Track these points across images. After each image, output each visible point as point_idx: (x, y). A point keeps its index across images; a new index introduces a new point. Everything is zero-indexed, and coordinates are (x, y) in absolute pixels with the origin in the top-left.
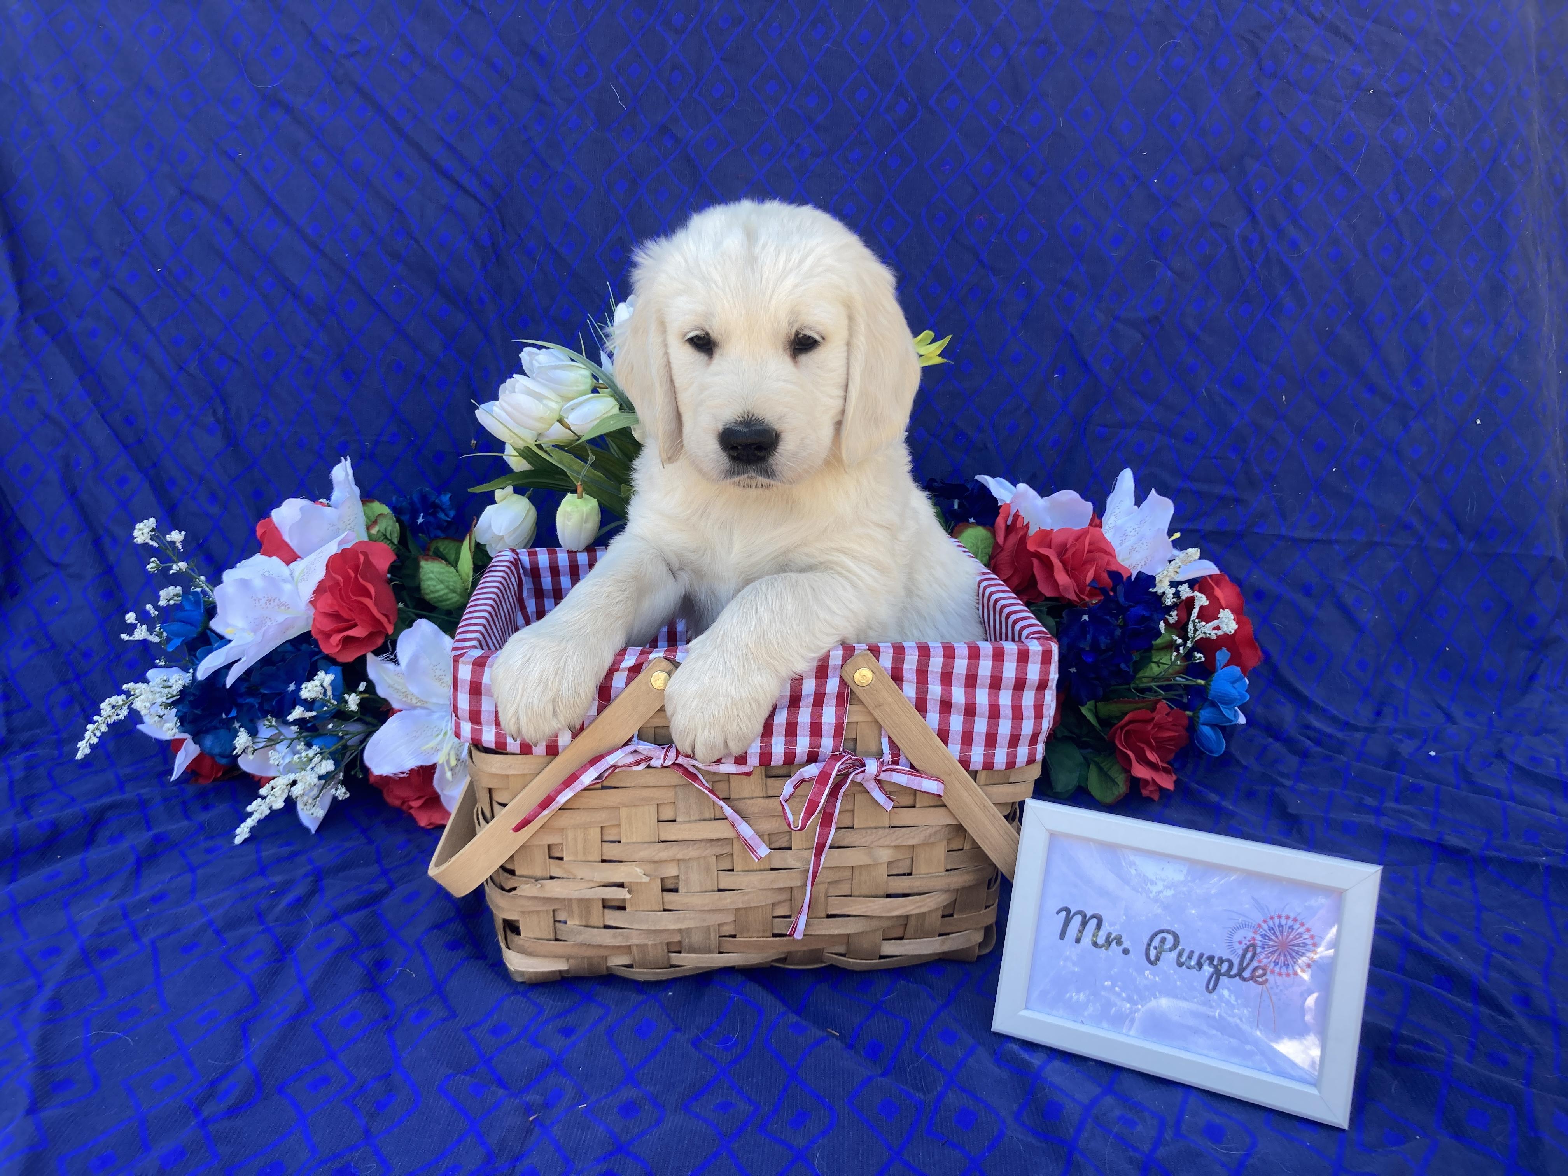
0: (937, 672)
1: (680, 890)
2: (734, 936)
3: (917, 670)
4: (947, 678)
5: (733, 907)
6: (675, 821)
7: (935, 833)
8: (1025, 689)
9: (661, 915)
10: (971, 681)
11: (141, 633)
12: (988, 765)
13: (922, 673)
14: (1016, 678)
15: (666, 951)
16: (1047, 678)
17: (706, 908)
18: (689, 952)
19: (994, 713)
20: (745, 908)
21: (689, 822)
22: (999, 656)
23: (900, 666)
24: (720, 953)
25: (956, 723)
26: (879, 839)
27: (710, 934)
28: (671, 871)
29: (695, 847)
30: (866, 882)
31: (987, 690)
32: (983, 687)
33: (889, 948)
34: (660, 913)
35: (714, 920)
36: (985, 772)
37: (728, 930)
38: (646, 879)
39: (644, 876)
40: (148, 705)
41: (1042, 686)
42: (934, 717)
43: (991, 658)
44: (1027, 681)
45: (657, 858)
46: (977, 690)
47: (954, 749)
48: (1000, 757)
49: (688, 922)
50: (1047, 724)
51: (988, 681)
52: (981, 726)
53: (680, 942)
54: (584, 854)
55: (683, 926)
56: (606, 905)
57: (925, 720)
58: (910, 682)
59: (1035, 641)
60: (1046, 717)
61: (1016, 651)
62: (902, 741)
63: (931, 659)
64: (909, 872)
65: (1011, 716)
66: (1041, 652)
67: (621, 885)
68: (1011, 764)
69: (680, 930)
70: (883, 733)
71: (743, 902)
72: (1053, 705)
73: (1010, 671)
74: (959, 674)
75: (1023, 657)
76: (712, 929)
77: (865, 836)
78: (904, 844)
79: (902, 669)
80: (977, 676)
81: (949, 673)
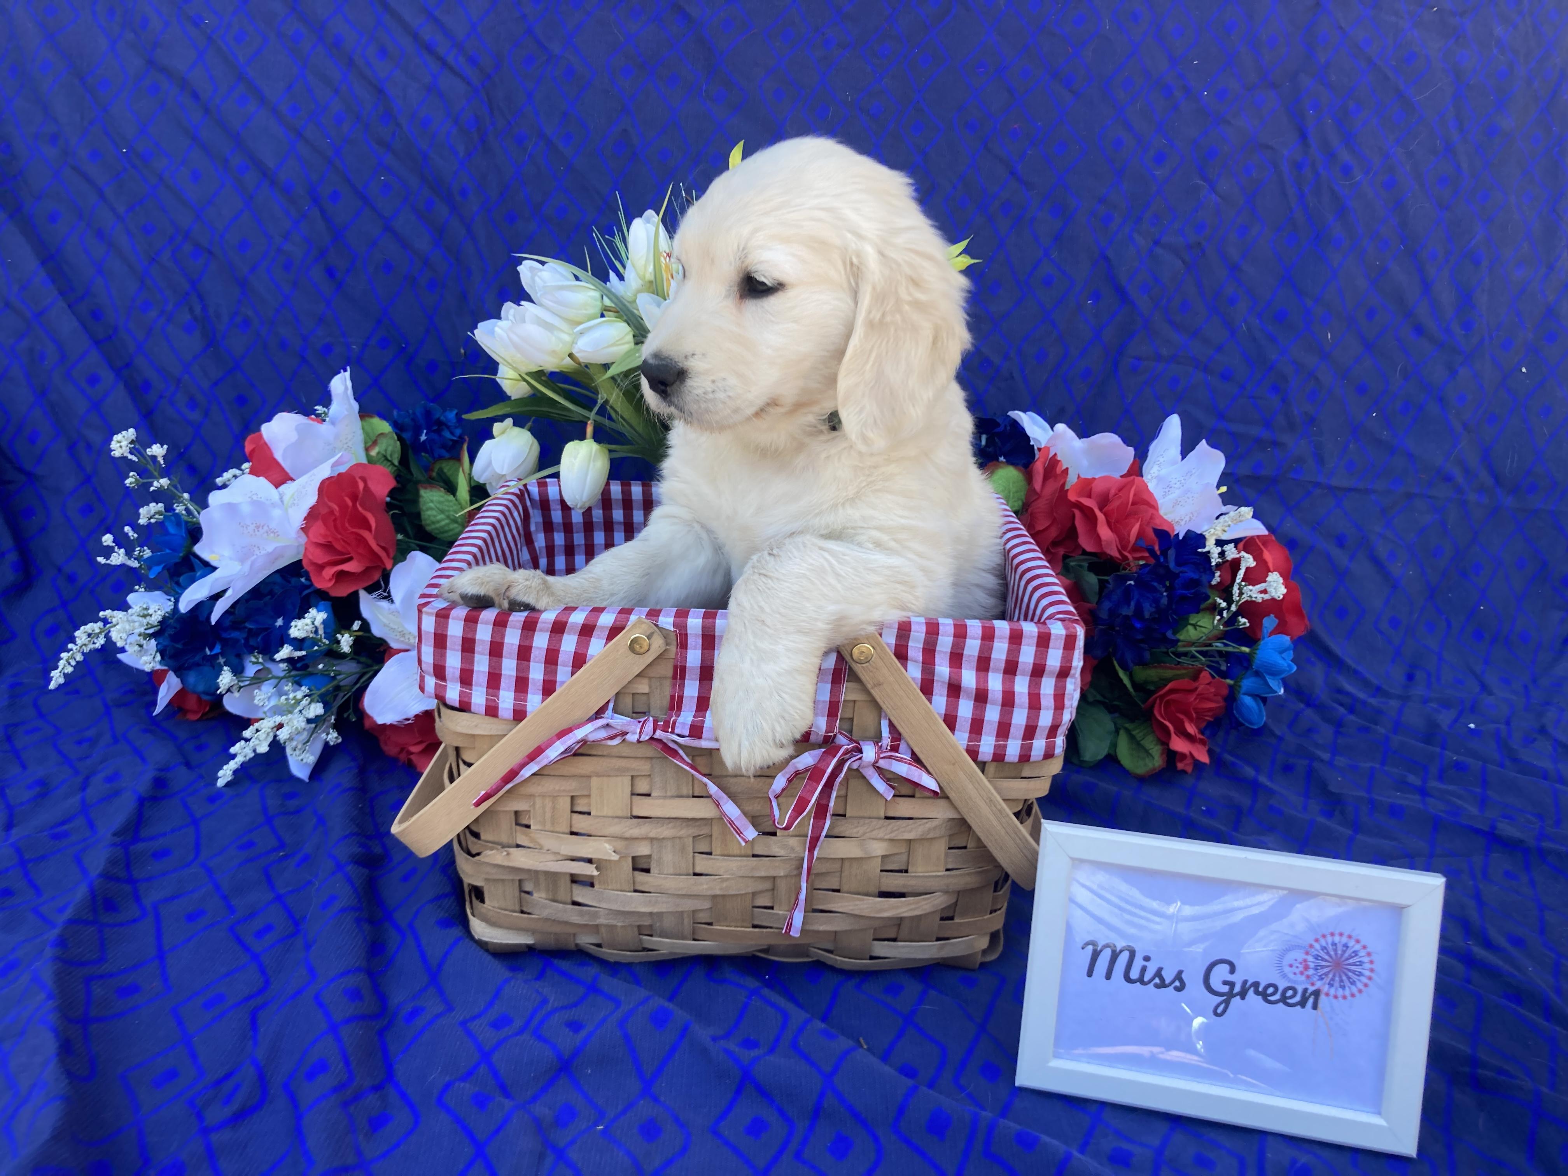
0: (946, 653)
1: (652, 871)
2: (710, 924)
3: (923, 649)
4: (956, 658)
5: (709, 893)
6: (649, 795)
7: (935, 828)
8: (1044, 676)
9: (631, 896)
10: (983, 664)
11: (118, 558)
12: (999, 756)
13: (929, 651)
14: (1034, 664)
15: (637, 933)
16: (1069, 665)
17: (680, 893)
18: (660, 936)
19: (1008, 701)
20: (723, 896)
21: (665, 797)
22: (1016, 638)
23: (905, 644)
24: (694, 940)
25: (965, 709)
26: (872, 831)
27: (683, 919)
28: (643, 850)
29: (670, 825)
30: (856, 875)
31: (1001, 675)
32: (996, 670)
33: (881, 949)
34: (629, 894)
35: (688, 905)
36: (995, 764)
37: (703, 917)
38: (615, 857)
39: (614, 854)
40: (124, 636)
41: (1064, 673)
42: (940, 700)
43: (1007, 641)
44: (1047, 667)
45: (627, 835)
46: (990, 674)
47: (961, 738)
48: (1013, 748)
49: (661, 905)
50: (1068, 716)
51: (1003, 665)
52: (992, 714)
53: (651, 926)
54: (553, 824)
55: (655, 910)
56: (575, 879)
57: (931, 703)
58: (916, 661)
59: (1059, 623)
60: (1068, 708)
61: (1036, 635)
62: (902, 724)
63: (940, 637)
64: (904, 868)
65: (1027, 705)
66: (1064, 638)
67: (590, 861)
68: (1025, 757)
69: (651, 914)
70: (883, 714)
71: (721, 889)
72: (1077, 695)
73: (1027, 655)
74: (970, 656)
75: (1044, 641)
76: (685, 915)
77: (857, 827)
78: (901, 838)
79: (907, 647)
80: (990, 658)
81: (959, 654)
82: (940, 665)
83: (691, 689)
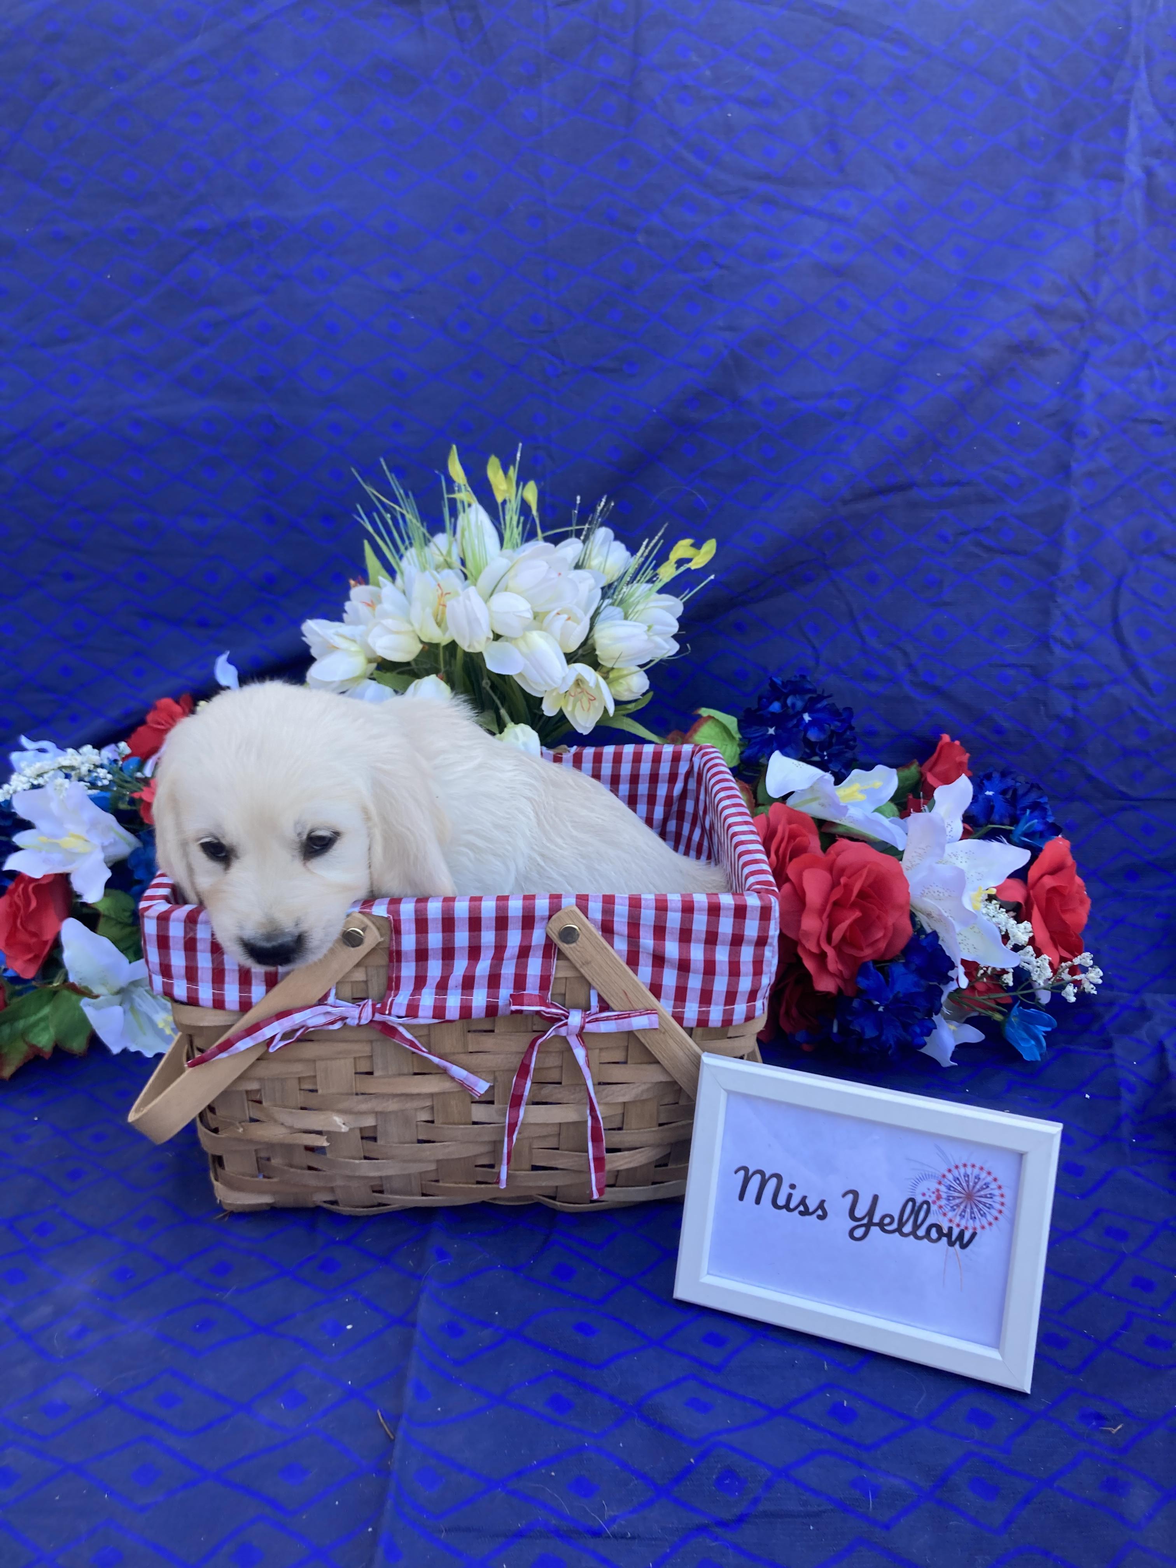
0: (649, 926)
1: (379, 1140)
2: (437, 1182)
3: (629, 923)
4: (660, 931)
5: (435, 1158)
6: (373, 1073)
7: (647, 1090)
8: (743, 944)
9: (362, 1163)
13: (634, 925)
14: (733, 934)
15: (371, 1192)
16: (766, 934)
17: (407, 1158)
18: (391, 1194)
19: (710, 969)
20: (448, 1160)
21: (387, 1076)
22: (714, 909)
23: (611, 919)
24: (423, 1195)
25: (670, 978)
27: (413, 1179)
28: (369, 1122)
29: (395, 1101)
30: (573, 1137)
31: (703, 946)
32: (697, 941)
34: (359, 1161)
35: (416, 1168)
36: (700, 1028)
37: (430, 1176)
38: (345, 1129)
39: (343, 1126)
41: (761, 942)
43: (706, 913)
44: (745, 937)
45: (356, 1109)
48: (716, 1014)
49: (388, 1170)
50: (767, 980)
51: (703, 936)
52: (695, 982)
53: (382, 1186)
54: (284, 1100)
55: (386, 1173)
56: (309, 1149)
57: (637, 975)
58: (622, 935)
59: (757, 894)
60: (766, 974)
61: (733, 906)
62: (610, 993)
63: (643, 912)
64: (621, 1127)
65: (728, 973)
66: (759, 910)
67: (321, 1133)
68: (727, 1022)
69: (383, 1177)
70: (593, 990)
71: (445, 1154)
72: (775, 961)
73: (726, 926)
74: (673, 928)
75: (740, 912)
76: (415, 1176)
77: (573, 1093)
78: (616, 1101)
79: (613, 921)
80: (691, 930)
81: (662, 927)
82: (644, 939)
83: (408, 970)
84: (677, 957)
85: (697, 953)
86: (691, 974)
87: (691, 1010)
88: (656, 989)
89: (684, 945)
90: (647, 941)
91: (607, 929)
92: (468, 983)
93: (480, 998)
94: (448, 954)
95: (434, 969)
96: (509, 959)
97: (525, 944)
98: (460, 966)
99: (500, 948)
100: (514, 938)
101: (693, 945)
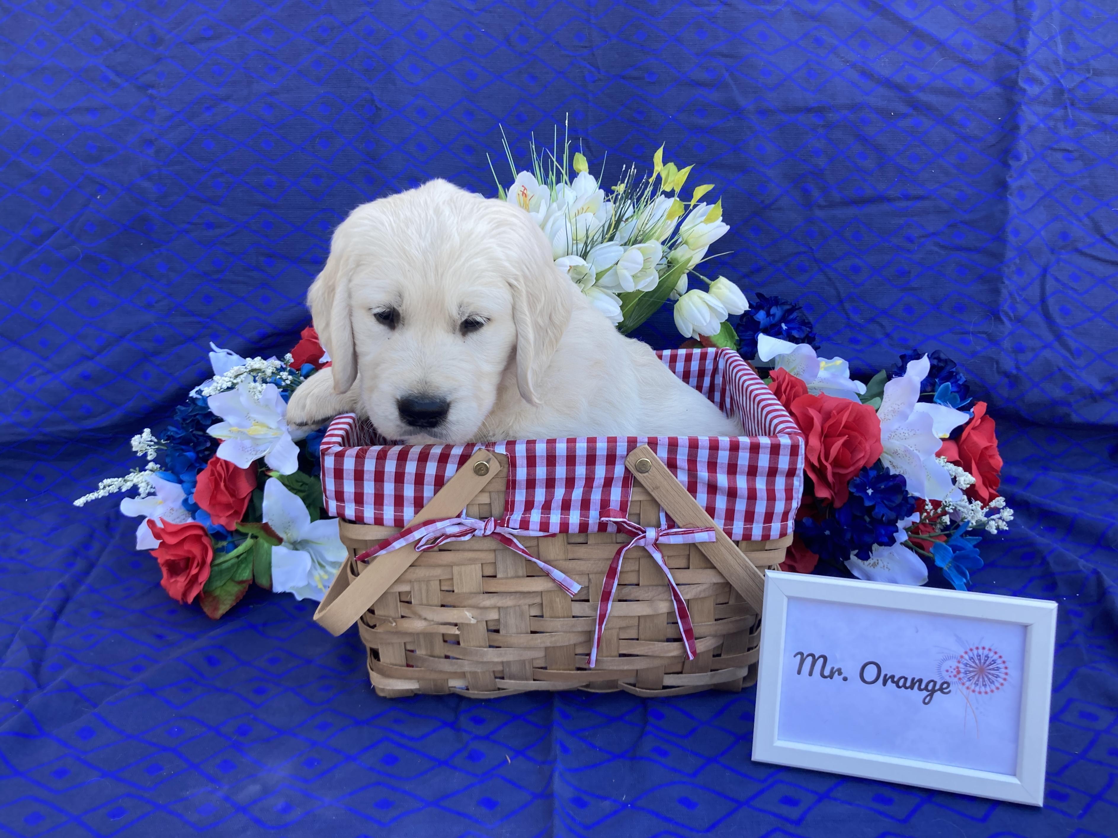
0: (704, 462)
1: (501, 632)
2: (545, 668)
3: (688, 460)
4: (712, 466)
5: (543, 645)
6: (495, 577)
7: (704, 590)
8: (777, 475)
9: (488, 651)
10: (732, 469)
12: (747, 536)
13: (692, 461)
14: (769, 467)
15: (493, 677)
16: (794, 467)
17: (523, 646)
18: (510, 679)
19: (752, 496)
20: (554, 647)
21: (507, 578)
22: (755, 448)
23: (674, 457)
24: (534, 680)
25: (721, 503)
26: (659, 595)
27: (525, 666)
28: (493, 615)
29: (512, 597)
30: (650, 628)
31: (746, 477)
32: (742, 473)
33: (669, 680)
34: (486, 649)
35: (528, 655)
36: (745, 541)
37: (540, 663)
39: (472, 619)
41: (791, 473)
42: (702, 496)
43: (749, 451)
44: (779, 469)
45: (481, 605)
47: (719, 524)
48: (757, 531)
49: (508, 655)
50: (795, 504)
53: (503, 671)
54: (428, 600)
55: (505, 659)
56: (445, 639)
59: (787, 436)
61: (769, 445)
66: (790, 447)
67: (456, 625)
68: (766, 537)
69: (502, 663)
70: (661, 509)
71: (551, 642)
72: (801, 489)
73: (764, 461)
76: (527, 662)
77: (647, 593)
79: (676, 459)
80: (737, 464)
81: (714, 462)
82: (701, 472)
83: (520, 496)
84: (727, 486)
85: (742, 483)
86: (737, 499)
87: (738, 527)
88: (711, 511)
89: (732, 477)
90: (703, 474)
91: (672, 465)
92: (566, 506)
93: (575, 517)
94: (550, 483)
95: (540, 495)
96: (596, 487)
97: (610, 476)
98: (559, 492)
99: (589, 480)
100: (600, 471)
101: (738, 477)
